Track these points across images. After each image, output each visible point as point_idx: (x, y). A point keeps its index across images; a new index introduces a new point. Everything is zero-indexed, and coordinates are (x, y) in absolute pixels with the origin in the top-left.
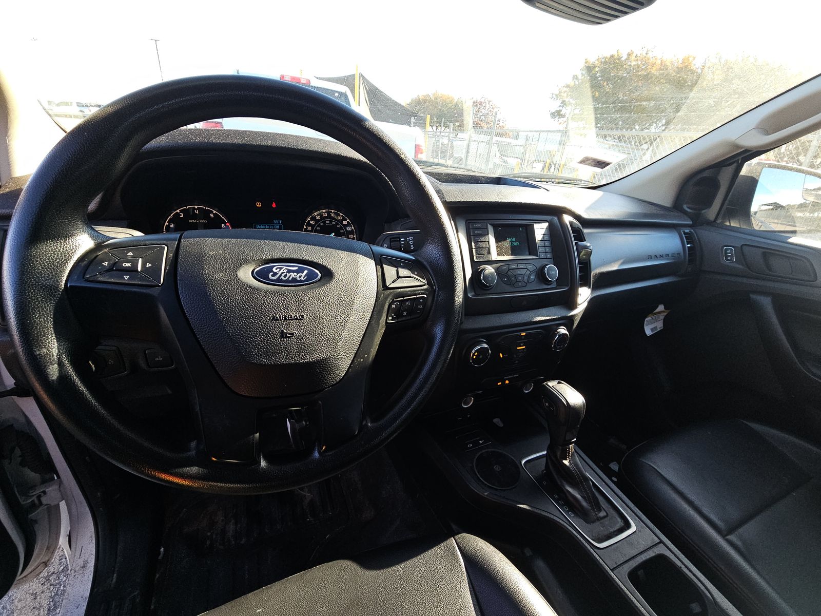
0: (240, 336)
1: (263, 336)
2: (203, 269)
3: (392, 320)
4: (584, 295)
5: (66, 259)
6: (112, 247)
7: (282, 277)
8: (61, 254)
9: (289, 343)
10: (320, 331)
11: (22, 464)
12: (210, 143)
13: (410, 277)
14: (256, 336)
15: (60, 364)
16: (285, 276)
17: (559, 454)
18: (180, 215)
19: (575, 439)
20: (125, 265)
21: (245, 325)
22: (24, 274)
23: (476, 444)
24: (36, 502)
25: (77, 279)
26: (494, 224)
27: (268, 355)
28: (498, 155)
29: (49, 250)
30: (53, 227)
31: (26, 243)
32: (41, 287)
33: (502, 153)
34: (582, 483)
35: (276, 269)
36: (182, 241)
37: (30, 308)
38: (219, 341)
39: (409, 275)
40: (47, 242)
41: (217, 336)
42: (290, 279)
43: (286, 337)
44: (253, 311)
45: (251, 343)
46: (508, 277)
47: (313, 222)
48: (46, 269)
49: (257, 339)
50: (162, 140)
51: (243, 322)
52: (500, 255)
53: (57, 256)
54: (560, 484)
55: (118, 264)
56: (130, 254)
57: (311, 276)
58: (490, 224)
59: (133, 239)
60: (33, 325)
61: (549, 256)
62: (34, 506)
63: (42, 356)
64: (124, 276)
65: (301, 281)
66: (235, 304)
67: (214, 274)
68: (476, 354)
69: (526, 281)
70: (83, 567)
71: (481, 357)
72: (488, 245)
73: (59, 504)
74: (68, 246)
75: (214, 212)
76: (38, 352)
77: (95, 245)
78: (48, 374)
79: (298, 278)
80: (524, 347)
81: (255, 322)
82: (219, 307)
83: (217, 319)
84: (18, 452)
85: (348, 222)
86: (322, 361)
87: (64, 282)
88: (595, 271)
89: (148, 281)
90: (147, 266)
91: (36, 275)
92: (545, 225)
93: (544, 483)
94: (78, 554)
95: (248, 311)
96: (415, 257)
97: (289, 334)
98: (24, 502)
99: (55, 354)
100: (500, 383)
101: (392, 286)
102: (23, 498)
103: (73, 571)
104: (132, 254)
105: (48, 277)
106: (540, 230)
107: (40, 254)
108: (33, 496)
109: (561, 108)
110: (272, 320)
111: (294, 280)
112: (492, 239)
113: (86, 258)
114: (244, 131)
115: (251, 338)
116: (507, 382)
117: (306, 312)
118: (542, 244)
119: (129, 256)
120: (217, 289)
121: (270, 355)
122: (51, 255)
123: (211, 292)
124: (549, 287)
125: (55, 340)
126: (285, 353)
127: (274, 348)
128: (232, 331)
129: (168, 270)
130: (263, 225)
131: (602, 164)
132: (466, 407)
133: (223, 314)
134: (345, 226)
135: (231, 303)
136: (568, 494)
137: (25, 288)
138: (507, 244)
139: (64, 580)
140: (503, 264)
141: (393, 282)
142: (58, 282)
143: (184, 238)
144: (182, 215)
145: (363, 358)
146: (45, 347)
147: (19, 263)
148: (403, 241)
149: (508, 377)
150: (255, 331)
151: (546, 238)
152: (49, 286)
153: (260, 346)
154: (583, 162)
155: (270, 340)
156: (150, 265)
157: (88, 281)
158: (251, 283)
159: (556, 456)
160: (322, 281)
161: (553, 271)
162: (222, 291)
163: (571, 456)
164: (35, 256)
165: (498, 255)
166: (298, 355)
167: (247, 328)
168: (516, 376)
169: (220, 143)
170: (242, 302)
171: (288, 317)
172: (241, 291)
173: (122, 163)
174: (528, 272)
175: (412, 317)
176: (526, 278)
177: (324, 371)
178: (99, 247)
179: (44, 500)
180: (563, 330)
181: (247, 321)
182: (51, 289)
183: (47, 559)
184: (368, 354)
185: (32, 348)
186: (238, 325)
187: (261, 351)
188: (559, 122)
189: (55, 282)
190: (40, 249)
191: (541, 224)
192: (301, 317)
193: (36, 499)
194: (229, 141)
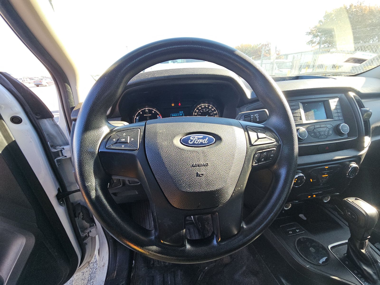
0: (176, 176)
1: (187, 176)
2: (157, 140)
3: (255, 164)
4: (367, 141)
5: (98, 139)
6: (117, 131)
7: (195, 142)
8: (96, 136)
9: (201, 180)
10: (217, 172)
11: (83, 219)
12: (154, 77)
13: (265, 138)
14: (184, 176)
15: (96, 190)
16: (197, 141)
17: (358, 245)
18: (140, 113)
19: (370, 237)
20: (122, 140)
21: (178, 170)
22: (82, 147)
23: (294, 231)
24: (87, 235)
25: (103, 148)
26: (303, 102)
27: (190, 186)
28: (277, 68)
29: (91, 134)
30: (93, 124)
31: (82, 132)
32: (88, 153)
33: (279, 67)
34: (373, 264)
35: (192, 138)
36: (146, 126)
37: (84, 163)
38: (166, 178)
39: (265, 137)
40: (91, 131)
41: (165, 176)
42: (199, 143)
43: (199, 176)
44: (182, 162)
45: (181, 180)
46: (315, 133)
47: (197, 111)
48: (90, 144)
49: (184, 177)
50: (135, 79)
51: (177, 168)
52: (307, 120)
53: (95, 138)
54: (358, 264)
55: (119, 140)
56: (124, 134)
57: (210, 141)
58: (301, 103)
59: (125, 127)
60: (85, 171)
61: (341, 118)
62: (86, 237)
63: (89, 187)
64: (122, 146)
65: (205, 144)
66: (173, 158)
67: (162, 142)
68: (296, 180)
69: (327, 135)
70: (103, 266)
71: (299, 181)
72: (300, 115)
73: (95, 236)
74: (99, 132)
75: (154, 110)
76: (87, 185)
77: (110, 131)
78: (91, 195)
79: (203, 142)
80: (327, 175)
81: (183, 168)
82: (165, 160)
83: (164, 167)
84: (81, 214)
85: (214, 109)
86: (219, 190)
87: (98, 150)
88: (373, 126)
89: (132, 147)
90: (132, 140)
91: (86, 147)
92: (337, 100)
93: (347, 263)
94: (102, 260)
95: (179, 162)
96: (264, 126)
97: (201, 174)
98: (82, 235)
99: (94, 185)
100: (310, 197)
101: (255, 144)
102: (82, 233)
103: (99, 267)
104: (125, 134)
105: (91, 148)
106: (333, 103)
107: (88, 137)
108: (86, 233)
109: (313, 39)
110: (192, 167)
111: (202, 143)
112: (302, 111)
113: (106, 138)
114: (169, 70)
115: (181, 177)
116: (314, 196)
117: (209, 161)
118: (336, 111)
119: (124, 135)
120: (164, 150)
121: (192, 186)
122: (92, 137)
123: (161, 152)
124: (343, 137)
125: (94, 178)
126: (199, 185)
127: (194, 183)
128: (172, 173)
129: (141, 141)
130: (175, 114)
131: (360, 61)
132: (286, 209)
133: (167, 164)
134: (213, 111)
135: (171, 158)
136: (364, 271)
137: (82, 154)
138: (312, 113)
139: (95, 266)
140: (310, 125)
141: (255, 142)
142: (95, 150)
143: (147, 124)
144: (141, 113)
145: (240, 187)
146: (90, 182)
147: (79, 142)
148: (252, 117)
149: (315, 193)
150: (183, 173)
151: (338, 107)
152: (91, 152)
153: (186, 181)
154: (347, 61)
155: (191, 178)
156: (133, 139)
157: (107, 149)
158: (180, 146)
159: (355, 246)
160: (216, 143)
161: (345, 128)
162: (166, 151)
163: (366, 247)
164: (86, 138)
165: (306, 120)
166: (206, 186)
167: (179, 171)
168: (320, 192)
169: (159, 77)
170: (176, 157)
171: (200, 165)
172: (175, 151)
173: (120, 91)
174: (328, 129)
175: (267, 162)
176: (326, 133)
177: (219, 196)
178: (111, 131)
179: (90, 234)
180: (354, 165)
181: (179, 168)
182: (92, 153)
183: (89, 260)
184: (243, 185)
185: (85, 183)
186: (175, 170)
187: (187, 184)
188: (312, 46)
189: (94, 150)
190: (88, 135)
191: (334, 99)
192: (207, 164)
193: (87, 234)
194: (162, 75)
